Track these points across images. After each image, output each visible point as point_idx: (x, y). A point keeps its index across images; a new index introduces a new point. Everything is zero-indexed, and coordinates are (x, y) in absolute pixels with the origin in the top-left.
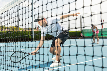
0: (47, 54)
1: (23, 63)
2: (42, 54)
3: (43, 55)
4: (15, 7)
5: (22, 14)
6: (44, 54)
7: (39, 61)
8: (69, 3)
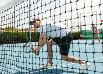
1: (12, 60)
2: (25, 51)
4: (4, 12)
5: (10, 18)
7: (23, 57)
8: (55, 1)
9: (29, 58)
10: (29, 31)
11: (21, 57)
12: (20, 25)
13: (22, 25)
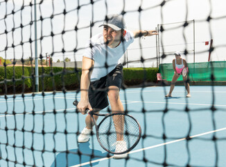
0: (41, 131)
2: (31, 130)
3: (31, 134)
6: (35, 130)
7: (23, 147)
8: (92, 2)
9: (43, 151)
10: (34, 66)
11: (14, 146)
12: (13, 46)
13: (22, 44)
